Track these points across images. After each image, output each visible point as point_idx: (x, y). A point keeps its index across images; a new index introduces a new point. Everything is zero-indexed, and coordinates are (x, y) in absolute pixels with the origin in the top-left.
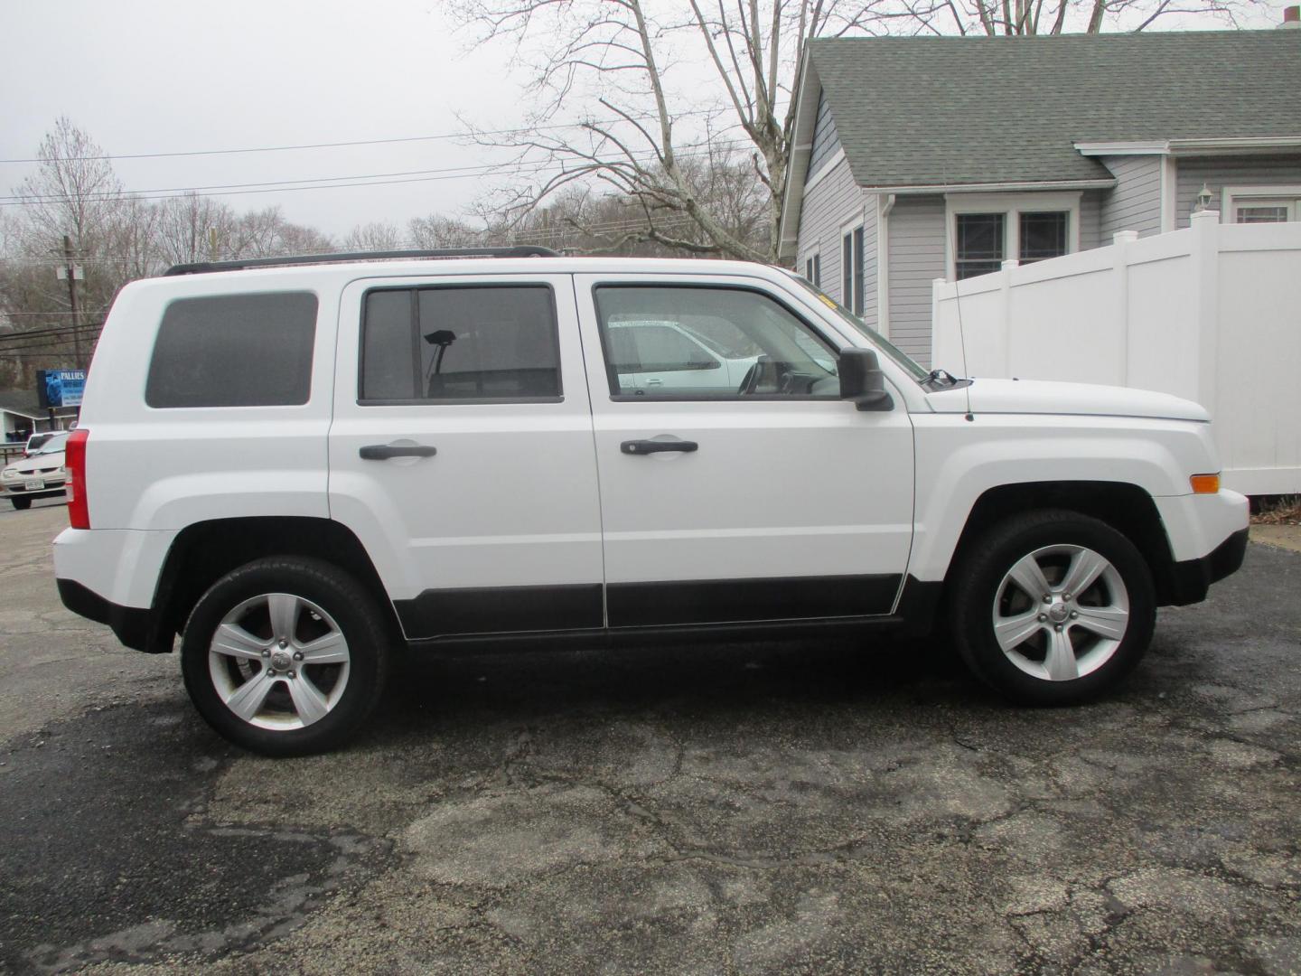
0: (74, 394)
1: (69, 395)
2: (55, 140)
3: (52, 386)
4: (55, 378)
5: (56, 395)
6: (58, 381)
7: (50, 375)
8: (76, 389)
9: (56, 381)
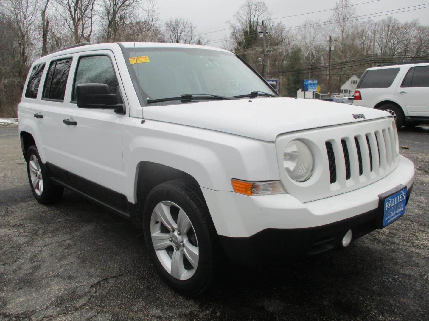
0: (312, 87)
1: (311, 87)
2: (339, 4)
3: (306, 84)
4: (307, 82)
5: (307, 87)
6: (308, 83)
7: (305, 81)
8: (314, 86)
9: (307, 83)
